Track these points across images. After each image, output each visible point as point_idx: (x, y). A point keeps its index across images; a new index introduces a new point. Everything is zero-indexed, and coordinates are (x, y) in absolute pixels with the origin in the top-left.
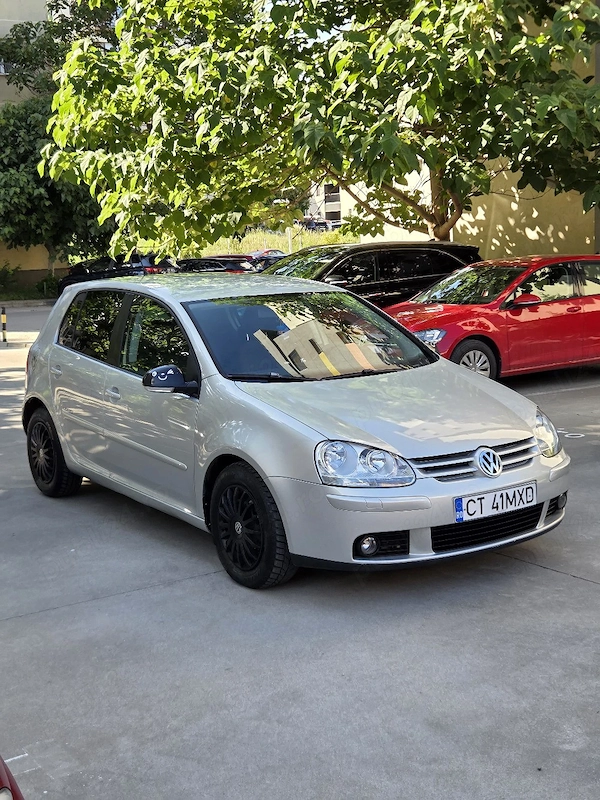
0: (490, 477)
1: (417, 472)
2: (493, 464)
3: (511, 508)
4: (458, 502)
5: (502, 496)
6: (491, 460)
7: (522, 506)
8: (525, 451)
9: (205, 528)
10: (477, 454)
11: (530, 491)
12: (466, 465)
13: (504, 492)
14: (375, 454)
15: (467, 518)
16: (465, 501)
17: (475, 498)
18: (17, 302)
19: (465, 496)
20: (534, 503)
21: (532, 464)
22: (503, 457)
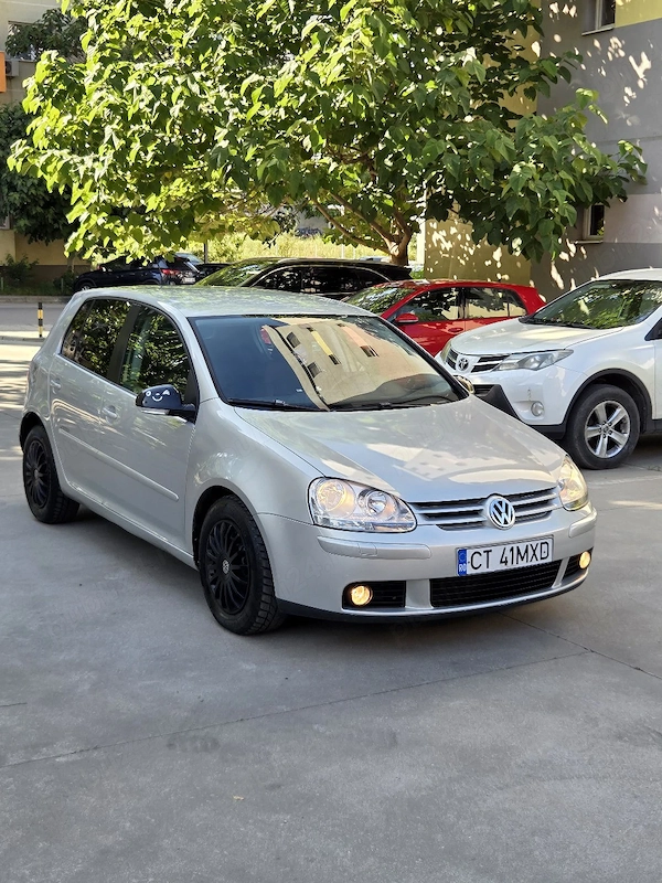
0: (501, 528)
1: (419, 518)
2: (504, 515)
3: (523, 564)
4: (462, 553)
5: (512, 549)
6: (503, 510)
7: (534, 563)
8: (545, 503)
9: (193, 565)
10: (488, 502)
11: (545, 546)
12: (475, 513)
13: (515, 546)
14: (375, 496)
15: (470, 571)
16: (469, 553)
17: (481, 550)
18: (31, 297)
19: (470, 548)
20: (549, 560)
21: (549, 517)
22: (517, 508)
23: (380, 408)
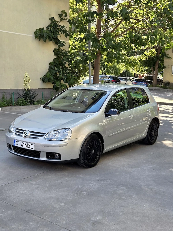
3: (26, 148)
5: (24, 143)
11: (32, 145)
12: (22, 133)
15: (16, 145)
19: (17, 140)
20: (33, 149)
23: (67, 112)
